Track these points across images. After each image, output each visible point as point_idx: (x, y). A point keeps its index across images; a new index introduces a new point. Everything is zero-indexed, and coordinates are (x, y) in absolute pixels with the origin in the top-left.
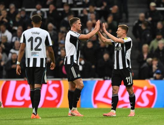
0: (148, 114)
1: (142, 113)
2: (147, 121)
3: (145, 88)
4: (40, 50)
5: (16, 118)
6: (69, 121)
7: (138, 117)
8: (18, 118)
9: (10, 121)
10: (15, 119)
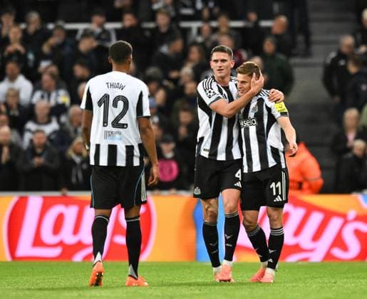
0: (358, 277)
1: (345, 273)
2: (355, 292)
3: (352, 214)
4: (124, 126)
5: (41, 286)
6: (169, 294)
7: (335, 283)
8: (47, 287)
9: (27, 292)
10: (40, 289)
